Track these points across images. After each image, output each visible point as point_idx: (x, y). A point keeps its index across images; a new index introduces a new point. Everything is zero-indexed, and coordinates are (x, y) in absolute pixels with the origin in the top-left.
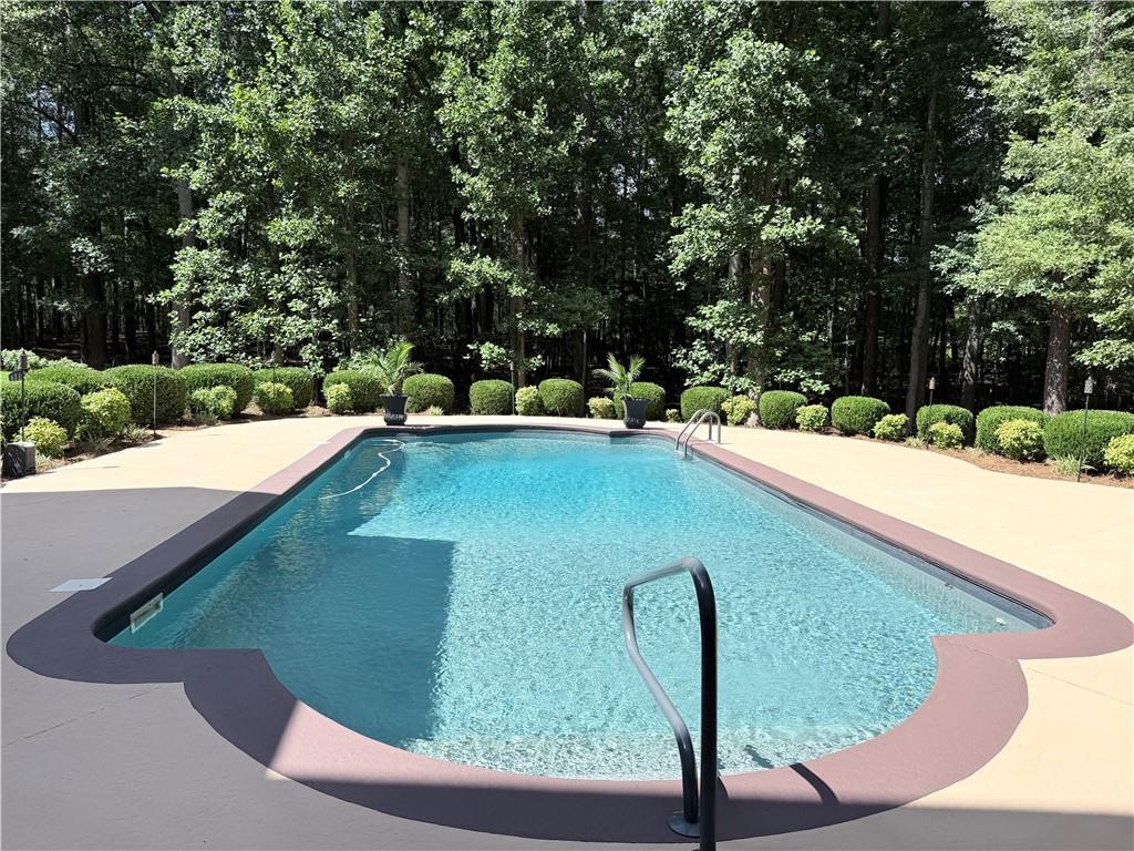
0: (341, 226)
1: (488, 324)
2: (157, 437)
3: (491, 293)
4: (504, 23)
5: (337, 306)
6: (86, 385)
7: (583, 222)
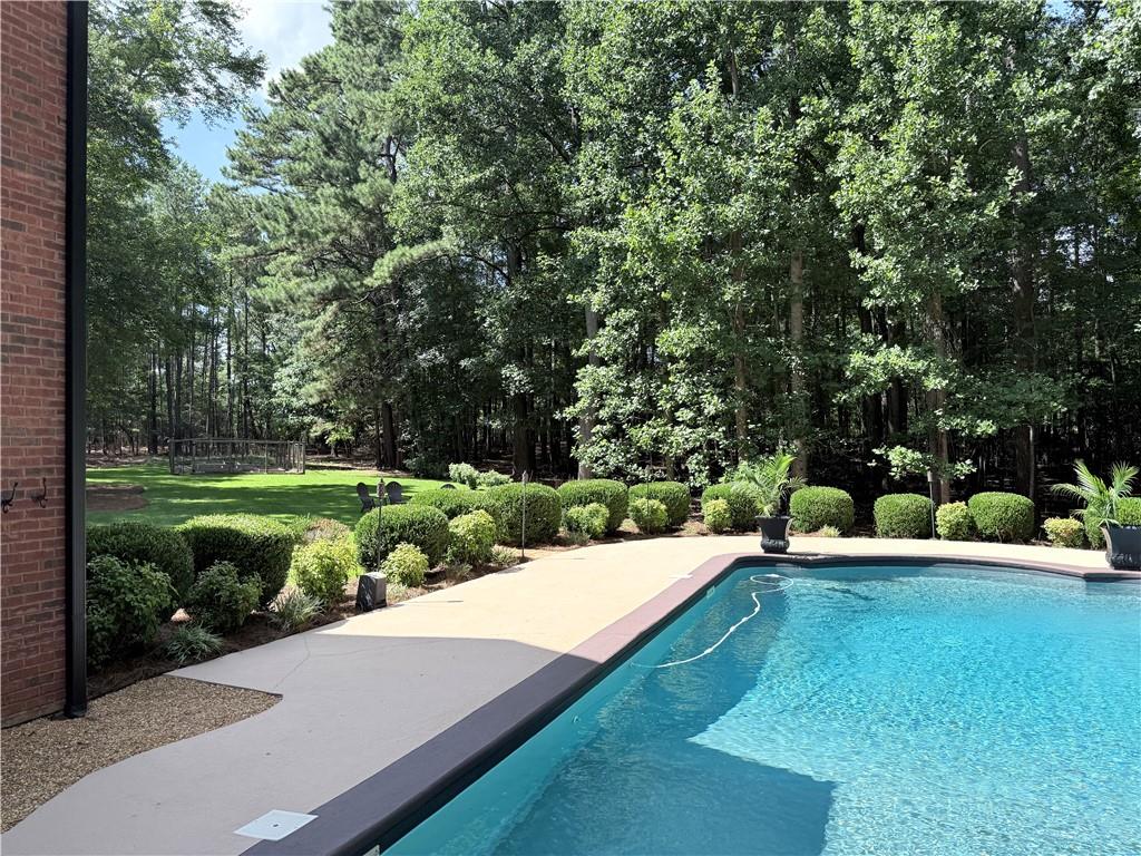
0: (729, 331)
1: (902, 423)
2: (524, 560)
3: (903, 387)
4: (910, 84)
5: (725, 413)
6: (460, 506)
7: (1022, 294)
